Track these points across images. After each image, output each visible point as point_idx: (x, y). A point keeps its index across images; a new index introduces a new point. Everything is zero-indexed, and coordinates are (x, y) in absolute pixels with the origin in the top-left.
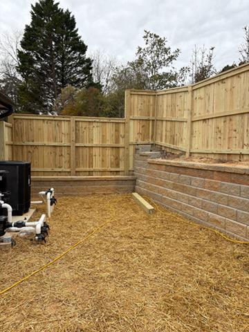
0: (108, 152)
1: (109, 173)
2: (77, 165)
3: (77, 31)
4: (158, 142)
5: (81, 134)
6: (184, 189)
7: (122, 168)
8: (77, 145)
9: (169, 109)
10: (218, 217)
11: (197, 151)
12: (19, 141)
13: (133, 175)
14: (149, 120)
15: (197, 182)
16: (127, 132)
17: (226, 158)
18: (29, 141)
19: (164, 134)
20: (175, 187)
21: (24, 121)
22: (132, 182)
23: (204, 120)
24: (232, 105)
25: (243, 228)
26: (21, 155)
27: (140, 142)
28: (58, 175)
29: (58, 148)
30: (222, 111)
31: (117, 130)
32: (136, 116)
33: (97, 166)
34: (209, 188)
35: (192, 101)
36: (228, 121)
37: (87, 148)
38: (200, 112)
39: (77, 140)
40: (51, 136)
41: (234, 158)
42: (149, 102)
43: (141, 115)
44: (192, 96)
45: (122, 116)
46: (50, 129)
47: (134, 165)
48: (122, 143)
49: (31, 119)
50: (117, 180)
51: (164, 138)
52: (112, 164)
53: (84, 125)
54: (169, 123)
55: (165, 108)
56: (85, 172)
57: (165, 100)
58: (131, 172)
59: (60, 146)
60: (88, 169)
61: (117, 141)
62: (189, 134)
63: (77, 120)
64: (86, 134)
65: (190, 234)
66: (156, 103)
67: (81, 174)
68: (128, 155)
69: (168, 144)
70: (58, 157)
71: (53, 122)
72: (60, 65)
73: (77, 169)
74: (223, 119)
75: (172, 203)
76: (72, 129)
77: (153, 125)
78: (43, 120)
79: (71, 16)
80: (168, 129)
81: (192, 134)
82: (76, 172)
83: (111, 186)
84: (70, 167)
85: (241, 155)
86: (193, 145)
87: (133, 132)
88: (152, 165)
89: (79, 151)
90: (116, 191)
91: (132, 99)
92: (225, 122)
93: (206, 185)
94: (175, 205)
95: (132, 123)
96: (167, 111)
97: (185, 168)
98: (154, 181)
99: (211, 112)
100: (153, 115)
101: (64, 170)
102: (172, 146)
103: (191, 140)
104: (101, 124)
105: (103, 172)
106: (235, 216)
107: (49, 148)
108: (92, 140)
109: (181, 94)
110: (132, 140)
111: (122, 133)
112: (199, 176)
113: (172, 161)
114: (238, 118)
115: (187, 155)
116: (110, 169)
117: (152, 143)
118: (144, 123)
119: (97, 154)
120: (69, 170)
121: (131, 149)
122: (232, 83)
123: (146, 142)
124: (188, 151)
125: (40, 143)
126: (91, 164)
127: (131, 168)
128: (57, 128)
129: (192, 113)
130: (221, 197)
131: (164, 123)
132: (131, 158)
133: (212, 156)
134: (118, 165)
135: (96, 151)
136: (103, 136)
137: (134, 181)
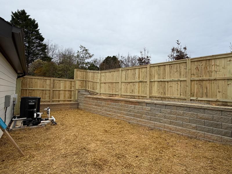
0: (67, 92)
1: (67, 101)
2: (53, 98)
3: (39, 30)
4: (87, 89)
5: (55, 85)
6: (99, 106)
7: (72, 99)
8: (54, 89)
9: (92, 78)
10: (110, 113)
11: (102, 93)
12: (25, 87)
13: (77, 102)
14: (84, 81)
15: (103, 103)
16: (75, 85)
17: (111, 95)
18: (30, 87)
19: (90, 86)
20: (96, 105)
21: (28, 79)
22: (77, 105)
23: (105, 83)
24: (113, 80)
25: (117, 115)
26: (25, 94)
27: (80, 89)
28: (43, 102)
29: (44, 91)
30: (110, 81)
31: (71, 84)
32: (79, 79)
33: (62, 98)
34: (107, 105)
35: (101, 76)
36: (112, 84)
37: (58, 91)
38: (103, 80)
39: (53, 87)
40: (41, 86)
41: (113, 95)
42: (84, 74)
43: (81, 78)
44: (101, 75)
45: (73, 79)
46: (41, 83)
47: (77, 98)
48: (73, 89)
49: (31, 78)
50: (71, 104)
51: (90, 88)
52: (68, 97)
53: (57, 81)
54: (92, 83)
55: (90, 77)
56: (57, 101)
57: (90, 74)
58: (77, 101)
59: (45, 90)
60: (58, 100)
61: (71, 88)
62: (99, 87)
63: (54, 79)
64: (58, 85)
65: (102, 119)
66: (86, 74)
67: (54, 102)
68: (75, 94)
69: (91, 90)
70: (44, 95)
71: (43, 80)
72: (27, 45)
73: (53, 100)
74: (110, 84)
75: (94, 111)
76: (51, 83)
77: (85, 83)
78: (38, 79)
79: (36, 22)
80: (92, 84)
81: (100, 87)
82: (52, 101)
83: (69, 106)
84: (50, 99)
85: (116, 95)
86: (101, 91)
87: (78, 85)
88: (86, 98)
89: (54, 92)
90: (71, 108)
91: (77, 72)
92: (111, 84)
93: (106, 104)
94: (96, 111)
95: (77, 81)
96: (91, 78)
97: (100, 99)
98: (87, 104)
99: (107, 81)
100: (85, 79)
101: (47, 100)
102: (93, 91)
103: (100, 89)
104: (64, 81)
105: (64, 101)
106: (115, 112)
107: (40, 91)
108: (60, 88)
109: (96, 73)
110: (77, 88)
111: (73, 85)
112: (104, 101)
113: (95, 96)
114: (115, 84)
115: (99, 94)
116: (67, 99)
117: (85, 89)
118: (82, 82)
119: (62, 93)
120: (49, 100)
121: (77, 91)
122: (113, 73)
123: (83, 89)
124: (99, 93)
125: (36, 89)
126: (59, 98)
127: (76, 99)
128: (44, 82)
129: (100, 80)
130: (111, 107)
131: (90, 82)
132: (76, 95)
133: (107, 95)
134: (71, 98)
135: (62, 92)
136: (65, 86)
137: (78, 104)
